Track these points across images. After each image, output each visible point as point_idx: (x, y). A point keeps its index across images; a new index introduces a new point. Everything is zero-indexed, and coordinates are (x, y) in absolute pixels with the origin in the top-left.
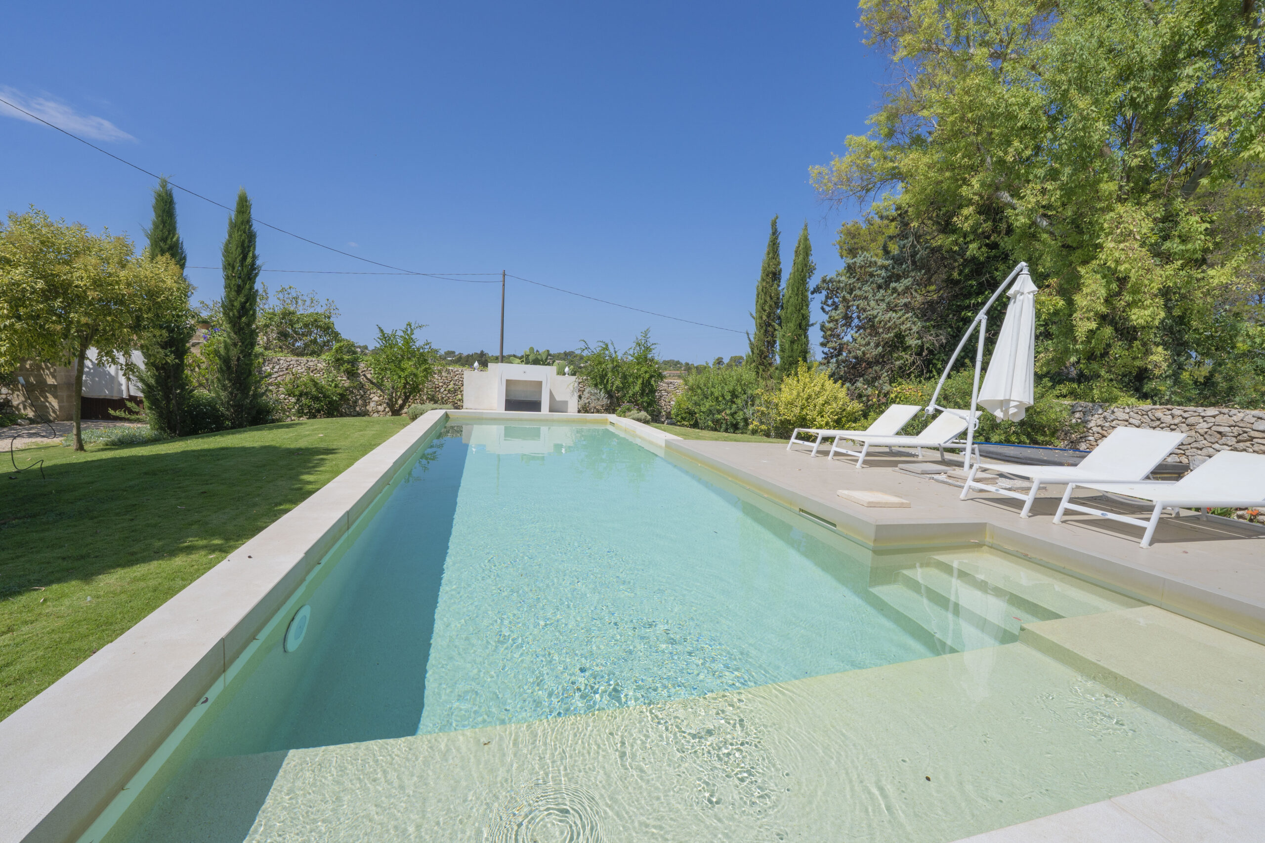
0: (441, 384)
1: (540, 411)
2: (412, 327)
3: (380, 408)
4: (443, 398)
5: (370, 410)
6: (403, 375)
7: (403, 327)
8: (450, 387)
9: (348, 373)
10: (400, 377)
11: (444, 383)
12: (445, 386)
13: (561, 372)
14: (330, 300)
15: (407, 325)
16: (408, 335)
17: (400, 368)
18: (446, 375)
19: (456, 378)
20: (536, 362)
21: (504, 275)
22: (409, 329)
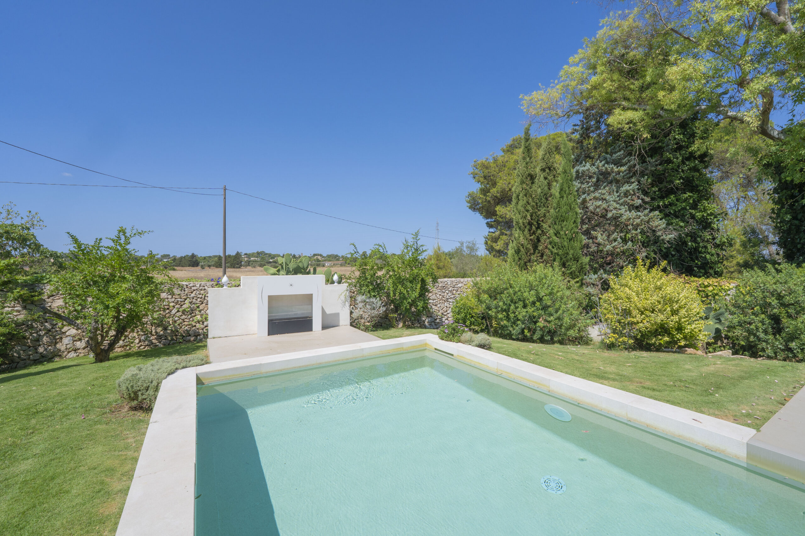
0: (172, 304)
1: (311, 330)
2: (128, 235)
3: (78, 344)
4: (175, 322)
5: (63, 348)
6: (111, 303)
7: (113, 234)
8: (184, 307)
9: (24, 301)
10: (107, 307)
11: (177, 303)
12: (178, 306)
13: (329, 281)
14: (33, 213)
15: (120, 231)
16: (120, 245)
17: (107, 293)
18: (179, 292)
19: (193, 295)
20: (298, 271)
21: (225, 190)
22: (123, 238)
